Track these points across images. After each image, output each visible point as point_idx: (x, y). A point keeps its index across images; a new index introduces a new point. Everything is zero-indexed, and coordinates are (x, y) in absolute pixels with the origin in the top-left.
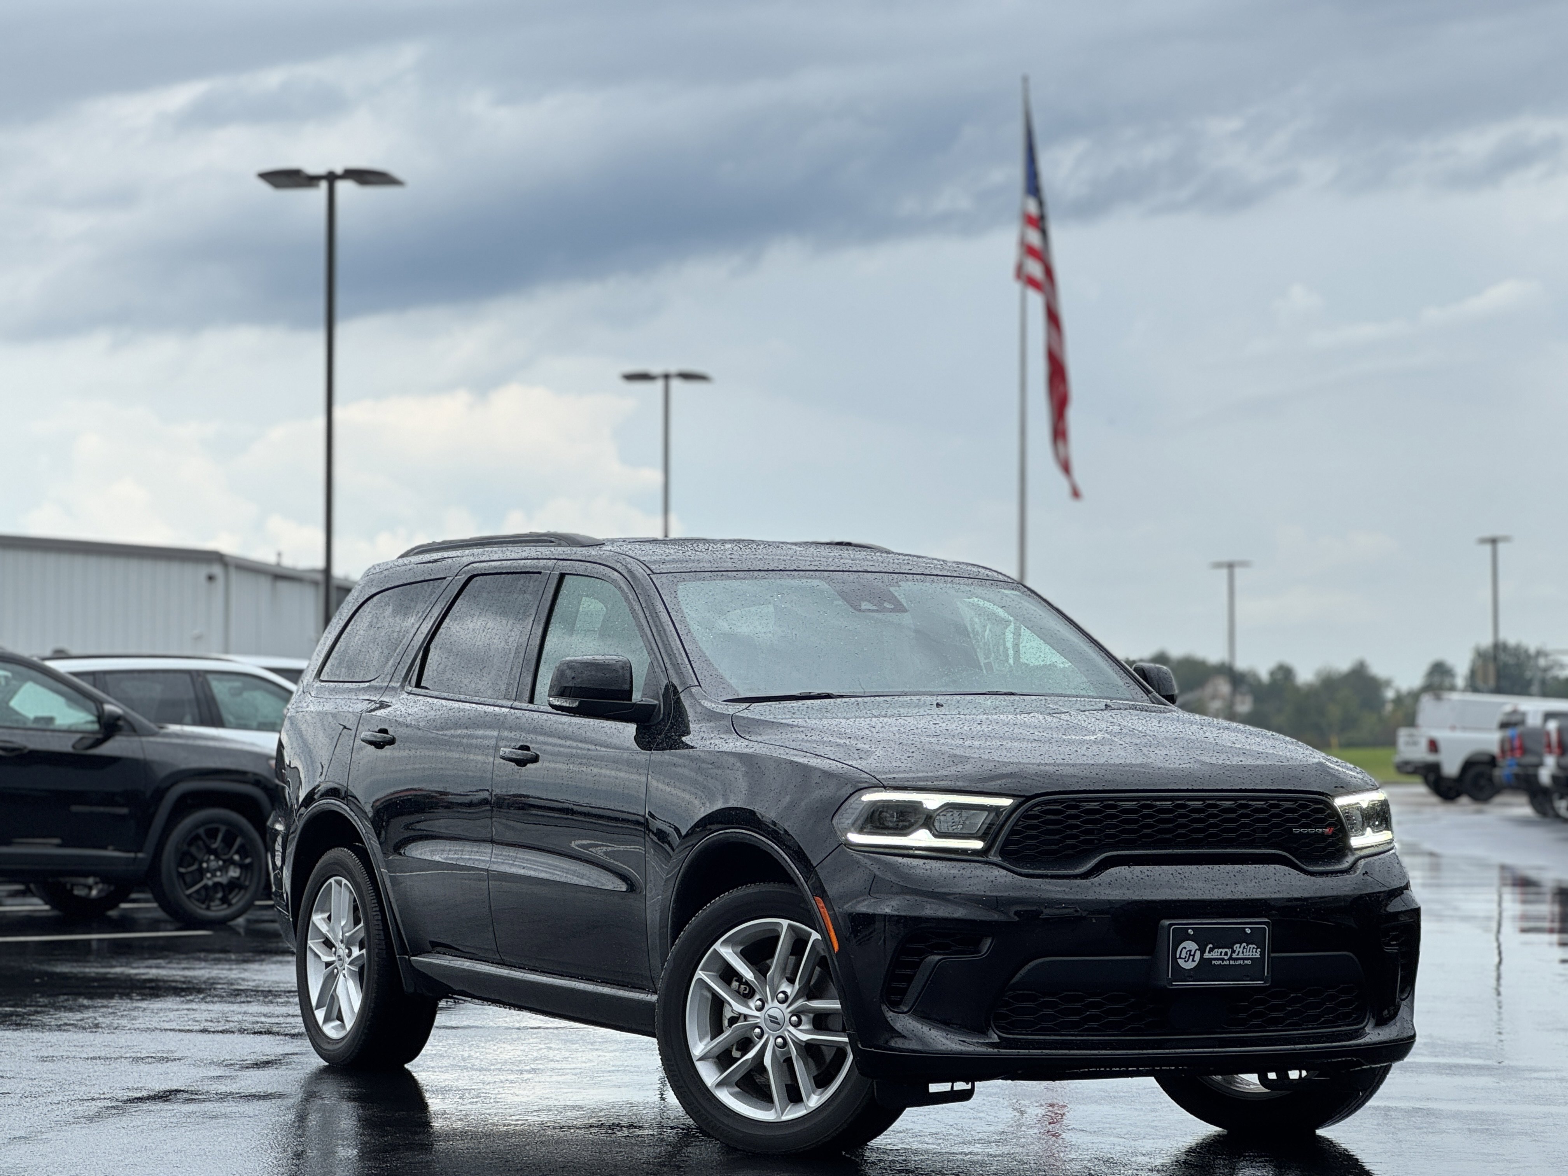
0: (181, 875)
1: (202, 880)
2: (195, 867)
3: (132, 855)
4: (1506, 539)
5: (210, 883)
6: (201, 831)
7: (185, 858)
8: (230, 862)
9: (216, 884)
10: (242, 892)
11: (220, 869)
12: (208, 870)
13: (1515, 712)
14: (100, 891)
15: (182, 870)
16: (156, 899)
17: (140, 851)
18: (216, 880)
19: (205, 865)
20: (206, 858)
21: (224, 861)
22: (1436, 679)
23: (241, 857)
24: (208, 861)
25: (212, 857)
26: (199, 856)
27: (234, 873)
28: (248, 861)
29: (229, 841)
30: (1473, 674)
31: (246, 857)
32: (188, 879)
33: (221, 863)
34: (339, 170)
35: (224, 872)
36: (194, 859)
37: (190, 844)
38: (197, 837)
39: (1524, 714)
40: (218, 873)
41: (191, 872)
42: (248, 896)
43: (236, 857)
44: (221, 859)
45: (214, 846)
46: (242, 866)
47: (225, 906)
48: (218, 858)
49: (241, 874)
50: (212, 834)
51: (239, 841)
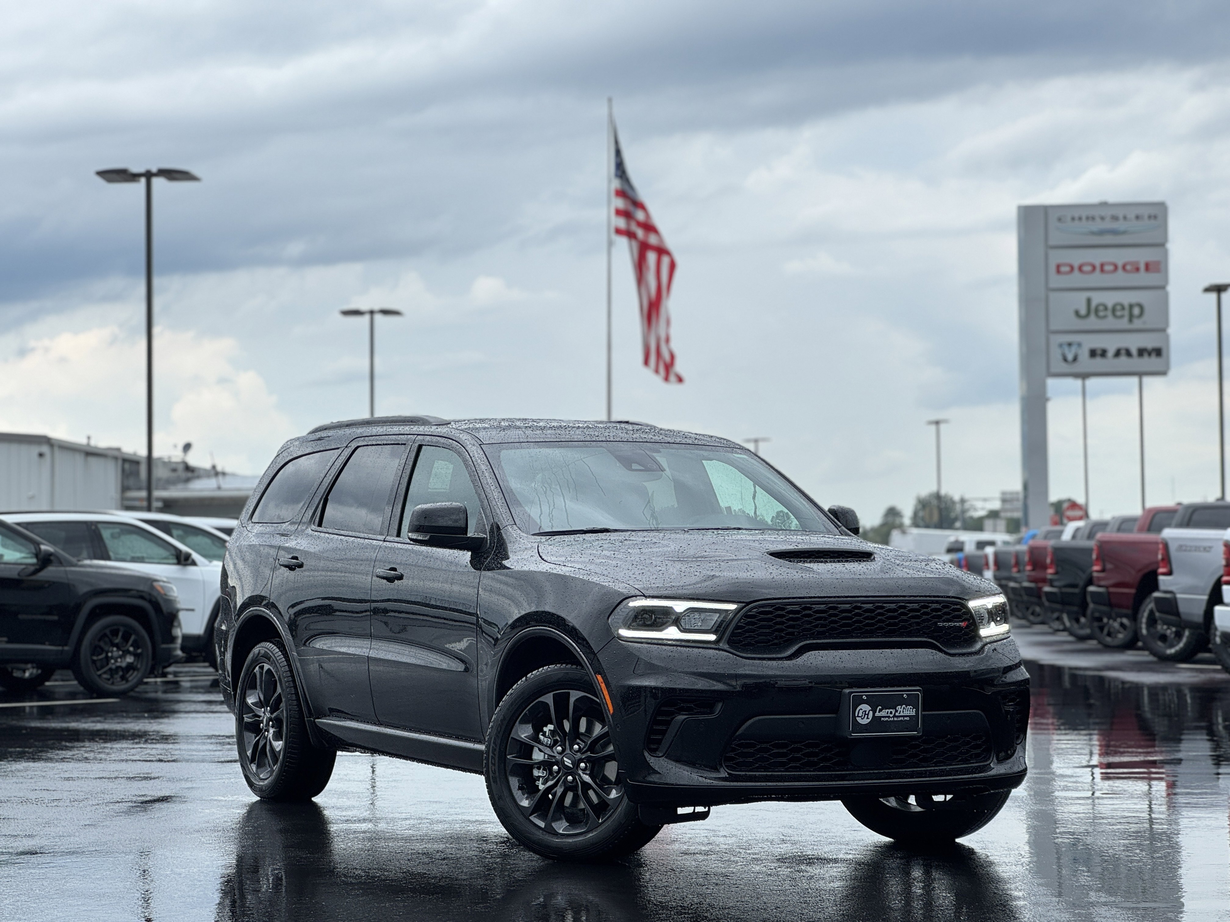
0: (94, 662)
1: (108, 664)
2: (103, 656)
3: (60, 648)
4: (946, 421)
5: (114, 667)
6: (107, 631)
7: (96, 649)
8: (126, 652)
9: (118, 668)
10: (136, 673)
11: (120, 657)
12: (112, 658)
13: (957, 542)
14: (31, 674)
15: (95, 658)
16: (77, 678)
17: (66, 645)
18: (118, 664)
19: (110, 654)
20: (111, 649)
21: (123, 651)
22: (890, 519)
23: (134, 649)
24: (112, 652)
25: (115, 649)
26: (106, 648)
27: (130, 659)
28: (139, 651)
29: (126, 638)
30: (915, 515)
31: (138, 648)
32: (98, 664)
33: (121, 653)
34: (154, 170)
35: (123, 659)
36: (102, 650)
37: (99, 640)
38: (105, 635)
39: (962, 543)
40: (119, 660)
41: (101, 660)
42: (140, 675)
43: (131, 649)
44: (121, 650)
45: (117, 641)
46: (136, 655)
47: (124, 682)
48: (119, 648)
49: (135, 660)
50: (115, 633)
51: (133, 637)
